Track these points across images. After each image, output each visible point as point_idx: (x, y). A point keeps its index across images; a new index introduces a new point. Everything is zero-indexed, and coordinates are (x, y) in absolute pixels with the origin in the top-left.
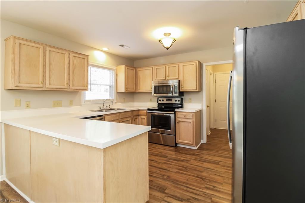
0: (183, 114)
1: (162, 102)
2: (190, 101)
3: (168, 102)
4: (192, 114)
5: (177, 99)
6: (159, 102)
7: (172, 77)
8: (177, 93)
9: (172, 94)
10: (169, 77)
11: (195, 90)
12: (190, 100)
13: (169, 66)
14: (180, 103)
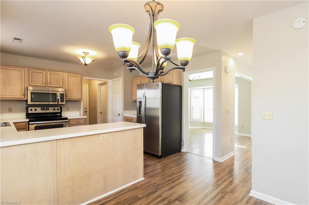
0: (75, 121)
1: (33, 112)
2: (68, 110)
3: (43, 111)
4: (84, 120)
5: (56, 108)
6: (30, 112)
7: (54, 85)
8: (64, 102)
9: (58, 103)
10: (50, 84)
11: (80, 99)
12: (68, 108)
13: (51, 73)
14: (59, 111)
